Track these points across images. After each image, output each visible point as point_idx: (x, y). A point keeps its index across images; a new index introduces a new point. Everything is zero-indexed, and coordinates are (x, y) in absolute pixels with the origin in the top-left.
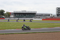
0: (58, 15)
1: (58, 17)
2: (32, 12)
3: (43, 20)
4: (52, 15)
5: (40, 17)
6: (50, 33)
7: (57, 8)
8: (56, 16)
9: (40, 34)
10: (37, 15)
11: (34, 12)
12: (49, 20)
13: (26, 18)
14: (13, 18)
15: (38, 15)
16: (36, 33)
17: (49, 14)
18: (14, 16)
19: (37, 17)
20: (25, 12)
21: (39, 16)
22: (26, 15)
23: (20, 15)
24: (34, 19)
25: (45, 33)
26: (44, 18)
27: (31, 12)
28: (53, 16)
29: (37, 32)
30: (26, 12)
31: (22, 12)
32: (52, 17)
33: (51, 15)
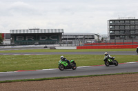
0: (112, 36)
1: (113, 41)
2: (54, 32)
3: (78, 48)
4: (98, 36)
5: (71, 43)
6: (96, 78)
7: (110, 21)
8: (109, 39)
9: (72, 80)
10: (65, 37)
11: (57, 32)
12: (92, 48)
13: (39, 44)
14: (10, 47)
15: (67, 37)
16: (64, 78)
17: (93, 36)
18: (12, 41)
19: (65, 43)
20: (36, 32)
21: (69, 39)
22: (38, 39)
23: (25, 38)
24: (58, 47)
25: (84, 79)
26: (81, 44)
27: (50, 32)
28: (100, 38)
29: (66, 76)
30: (40, 32)
31: (29, 32)
32: (99, 42)
33: (96, 37)
